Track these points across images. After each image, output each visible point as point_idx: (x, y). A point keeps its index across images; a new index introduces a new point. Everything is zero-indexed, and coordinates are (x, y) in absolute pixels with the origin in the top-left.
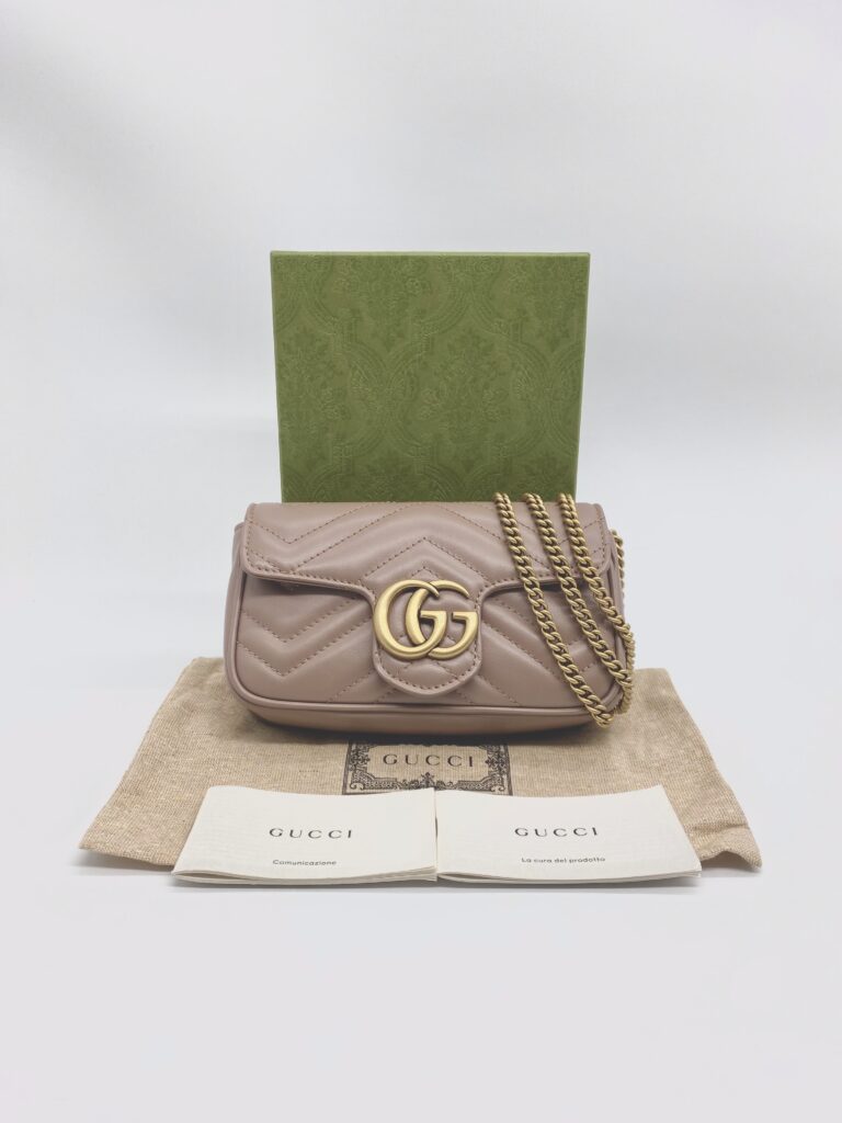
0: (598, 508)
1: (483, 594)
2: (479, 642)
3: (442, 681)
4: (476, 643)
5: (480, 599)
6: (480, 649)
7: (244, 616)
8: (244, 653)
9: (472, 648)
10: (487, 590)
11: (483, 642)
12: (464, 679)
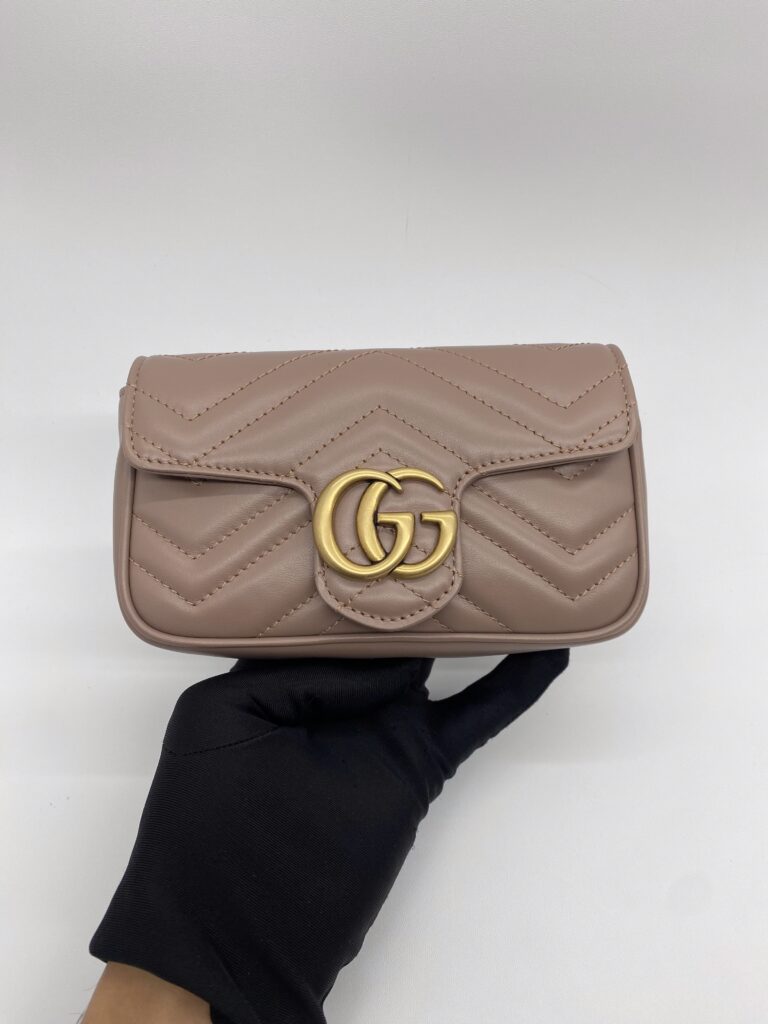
0: (615, 351)
1: (462, 485)
2: (458, 554)
3: (410, 610)
4: (454, 555)
5: (458, 493)
6: (459, 561)
7: (138, 522)
8: (139, 573)
9: (449, 563)
10: (467, 479)
11: (463, 554)
12: (439, 605)
